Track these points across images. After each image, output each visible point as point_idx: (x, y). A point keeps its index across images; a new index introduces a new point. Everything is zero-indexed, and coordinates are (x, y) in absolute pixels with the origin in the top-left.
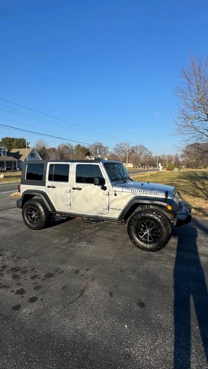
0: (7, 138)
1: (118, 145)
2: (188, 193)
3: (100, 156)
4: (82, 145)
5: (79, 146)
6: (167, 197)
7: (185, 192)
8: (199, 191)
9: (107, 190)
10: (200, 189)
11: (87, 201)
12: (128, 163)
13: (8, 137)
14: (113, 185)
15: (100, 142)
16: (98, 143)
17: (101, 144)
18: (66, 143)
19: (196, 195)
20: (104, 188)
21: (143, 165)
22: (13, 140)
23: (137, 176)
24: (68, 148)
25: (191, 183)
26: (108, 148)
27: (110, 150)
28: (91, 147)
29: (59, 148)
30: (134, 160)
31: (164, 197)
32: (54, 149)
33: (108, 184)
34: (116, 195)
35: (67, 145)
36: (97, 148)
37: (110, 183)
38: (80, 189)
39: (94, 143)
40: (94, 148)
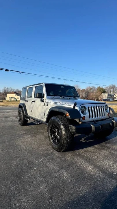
3: (112, 93)
4: (101, 87)
5: (99, 87)
6: (74, 107)
9: (44, 102)
11: (37, 109)
15: (114, 84)
17: (115, 85)
18: (91, 86)
24: (92, 89)
28: (107, 88)
29: (87, 89)
32: (84, 90)
35: (92, 87)
36: (111, 88)
37: (46, 97)
38: (35, 102)
39: (110, 85)
40: (110, 88)
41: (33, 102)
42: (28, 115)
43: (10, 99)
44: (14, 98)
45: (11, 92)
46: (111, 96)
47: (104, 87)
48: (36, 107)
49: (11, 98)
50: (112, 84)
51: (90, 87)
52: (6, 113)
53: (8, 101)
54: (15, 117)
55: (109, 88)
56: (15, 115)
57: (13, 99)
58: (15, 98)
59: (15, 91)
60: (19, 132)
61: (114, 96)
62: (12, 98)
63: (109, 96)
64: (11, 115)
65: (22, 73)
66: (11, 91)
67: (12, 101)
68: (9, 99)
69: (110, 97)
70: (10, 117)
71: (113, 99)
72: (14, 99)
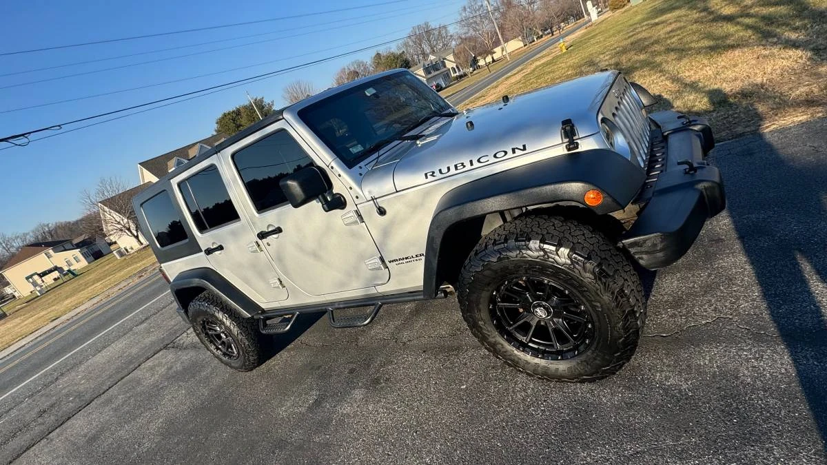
0: (225, 115)
1: (465, 9)
2: (690, 49)
3: (432, 57)
4: (383, 51)
5: (378, 55)
6: (572, 144)
7: (682, 52)
8: (730, 28)
9: (350, 207)
10: (729, 19)
11: (315, 255)
12: (506, 41)
13: (226, 111)
14: (360, 179)
15: (422, 23)
16: (419, 27)
17: (426, 24)
18: (347, 63)
19: (719, 46)
20: (338, 203)
21: (547, 27)
22: (238, 113)
23: (533, 66)
25: (695, 15)
26: (445, 27)
27: (453, 30)
28: (406, 45)
30: (517, 29)
31: (561, 151)
33: (342, 181)
34: (382, 212)
35: (352, 69)
36: (421, 41)
37: (345, 176)
38: (279, 230)
39: (409, 31)
40: (415, 43)
41: (262, 235)
42: (264, 306)
43: (35, 284)
44: (50, 271)
45: (13, 255)
46: (437, 70)
47: (395, 49)
48: (301, 249)
49: (36, 277)
50: (415, 25)
51: (347, 71)
52: (100, 358)
53: (32, 300)
54: (166, 347)
55: (411, 43)
56: (153, 343)
57: (49, 279)
58: (56, 269)
59: (31, 239)
60: (288, 408)
61: (445, 66)
62: (42, 275)
63: (430, 73)
64: (134, 351)
65: (23, 140)
66: (13, 250)
67: (51, 289)
68: (32, 288)
69: (434, 73)
70: (134, 364)
71: (446, 75)
72: (56, 274)
